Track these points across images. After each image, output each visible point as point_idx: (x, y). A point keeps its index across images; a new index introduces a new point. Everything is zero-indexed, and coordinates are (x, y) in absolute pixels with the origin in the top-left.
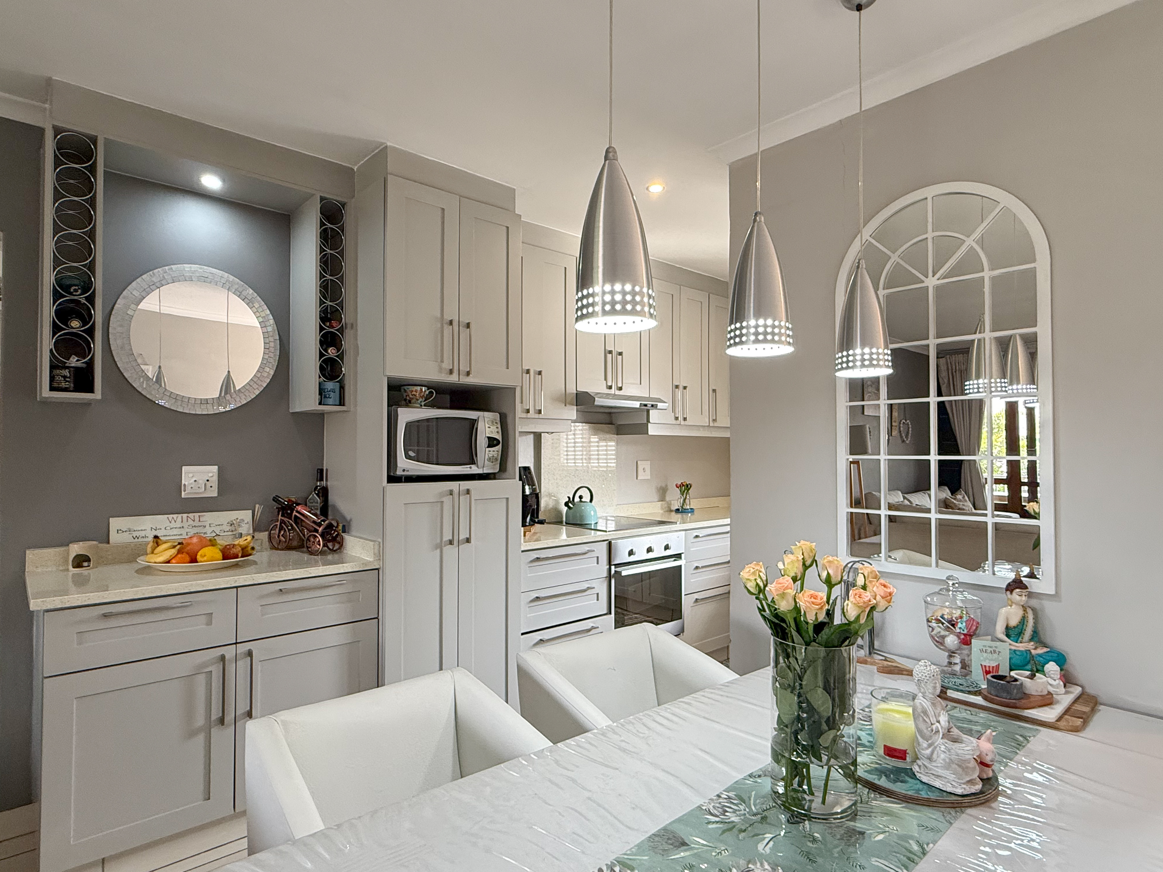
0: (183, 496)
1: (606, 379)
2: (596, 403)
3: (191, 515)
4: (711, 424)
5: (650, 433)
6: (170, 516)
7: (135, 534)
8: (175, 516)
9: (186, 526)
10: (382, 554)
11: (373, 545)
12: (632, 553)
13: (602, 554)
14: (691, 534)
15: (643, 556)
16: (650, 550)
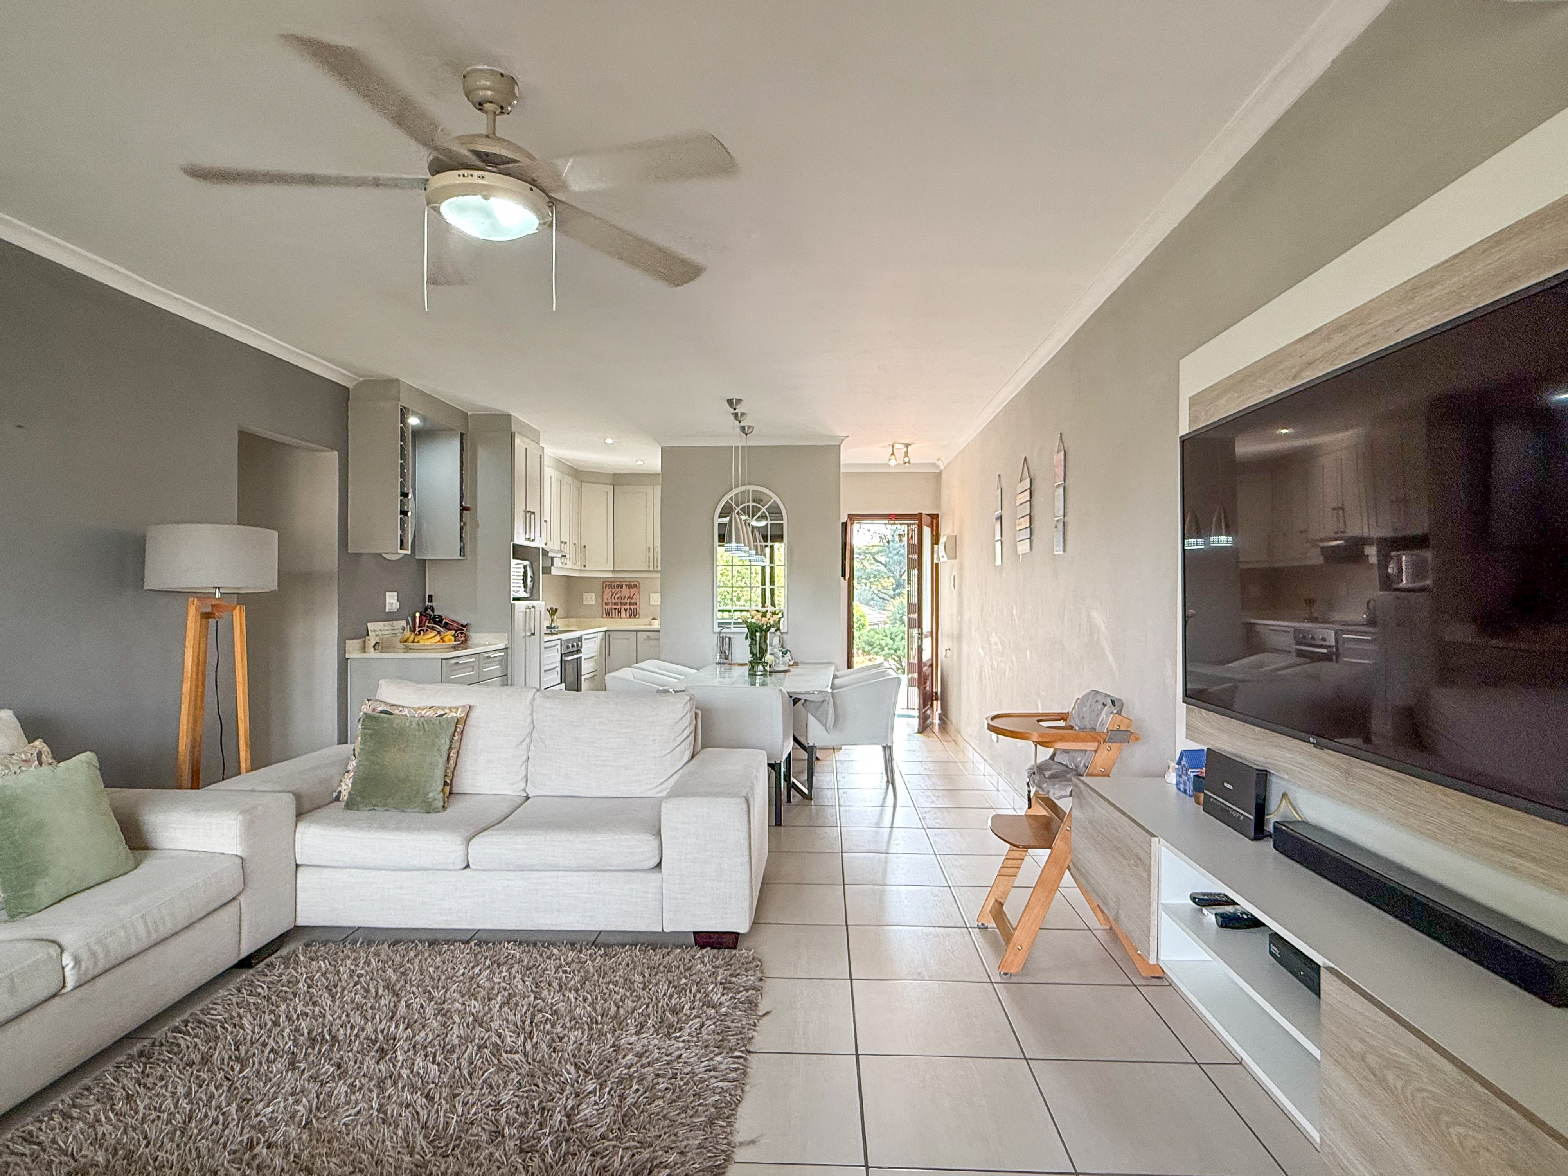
0: (387, 610)
2: (549, 555)
3: (390, 622)
4: (583, 568)
6: (384, 623)
7: (377, 633)
8: (386, 623)
9: (390, 629)
10: (511, 640)
11: (506, 635)
12: (568, 647)
13: (559, 647)
14: (584, 637)
15: (571, 650)
16: (573, 646)
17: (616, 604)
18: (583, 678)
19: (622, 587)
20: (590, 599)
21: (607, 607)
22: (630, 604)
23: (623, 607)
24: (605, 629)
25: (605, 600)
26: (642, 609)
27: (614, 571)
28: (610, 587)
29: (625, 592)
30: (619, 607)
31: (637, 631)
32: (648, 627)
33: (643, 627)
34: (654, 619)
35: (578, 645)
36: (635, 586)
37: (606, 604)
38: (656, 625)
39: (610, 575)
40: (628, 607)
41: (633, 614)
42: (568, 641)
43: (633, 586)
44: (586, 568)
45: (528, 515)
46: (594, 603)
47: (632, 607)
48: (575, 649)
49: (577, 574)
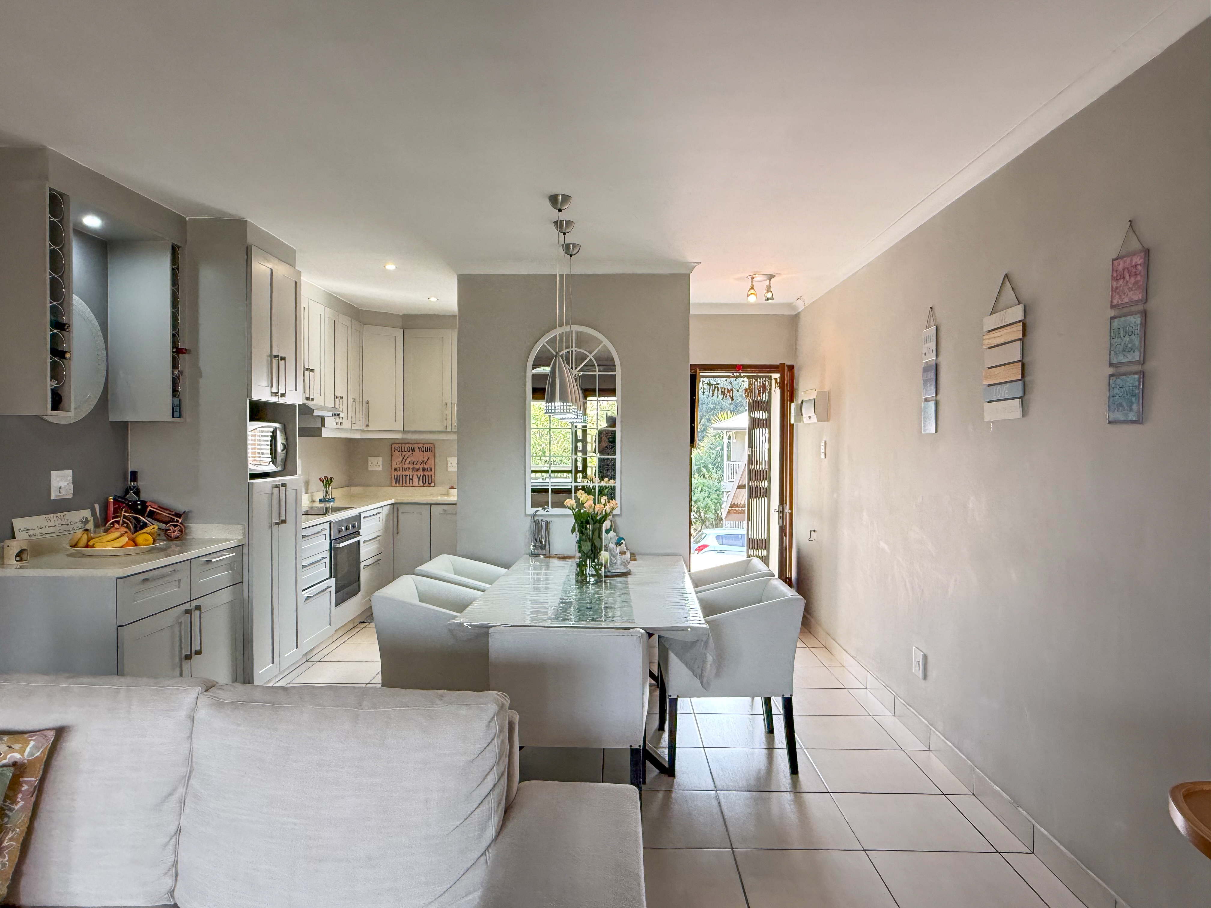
0: (53, 497)
1: (304, 392)
2: (314, 414)
3: (58, 515)
4: (365, 428)
5: (324, 435)
6: (47, 516)
7: (31, 532)
8: (49, 516)
9: (57, 525)
10: (248, 533)
11: (240, 527)
12: (340, 531)
13: (327, 532)
14: (362, 515)
15: (344, 533)
16: (347, 528)
17: (406, 470)
18: (362, 565)
19: (413, 450)
20: (377, 464)
21: (396, 473)
22: (424, 469)
23: (415, 473)
24: (392, 501)
25: (394, 466)
26: (438, 475)
27: (404, 432)
28: (400, 450)
29: (419, 456)
30: (411, 473)
31: (431, 504)
32: (445, 499)
33: (439, 499)
34: (452, 488)
35: (354, 526)
36: (430, 449)
37: (396, 470)
38: (453, 496)
39: (398, 436)
40: (421, 473)
41: (428, 481)
42: (340, 522)
43: (428, 448)
44: (369, 429)
45: (275, 361)
46: (380, 468)
47: (426, 473)
48: (349, 532)
49: (358, 436)
